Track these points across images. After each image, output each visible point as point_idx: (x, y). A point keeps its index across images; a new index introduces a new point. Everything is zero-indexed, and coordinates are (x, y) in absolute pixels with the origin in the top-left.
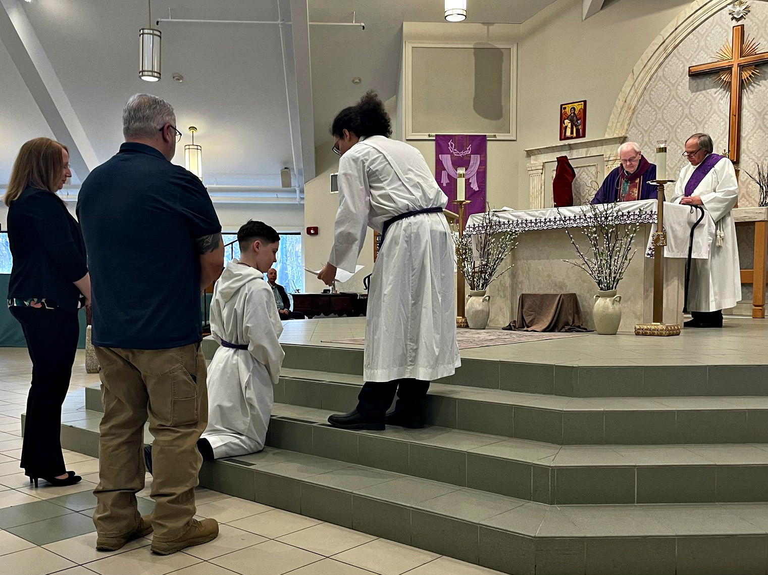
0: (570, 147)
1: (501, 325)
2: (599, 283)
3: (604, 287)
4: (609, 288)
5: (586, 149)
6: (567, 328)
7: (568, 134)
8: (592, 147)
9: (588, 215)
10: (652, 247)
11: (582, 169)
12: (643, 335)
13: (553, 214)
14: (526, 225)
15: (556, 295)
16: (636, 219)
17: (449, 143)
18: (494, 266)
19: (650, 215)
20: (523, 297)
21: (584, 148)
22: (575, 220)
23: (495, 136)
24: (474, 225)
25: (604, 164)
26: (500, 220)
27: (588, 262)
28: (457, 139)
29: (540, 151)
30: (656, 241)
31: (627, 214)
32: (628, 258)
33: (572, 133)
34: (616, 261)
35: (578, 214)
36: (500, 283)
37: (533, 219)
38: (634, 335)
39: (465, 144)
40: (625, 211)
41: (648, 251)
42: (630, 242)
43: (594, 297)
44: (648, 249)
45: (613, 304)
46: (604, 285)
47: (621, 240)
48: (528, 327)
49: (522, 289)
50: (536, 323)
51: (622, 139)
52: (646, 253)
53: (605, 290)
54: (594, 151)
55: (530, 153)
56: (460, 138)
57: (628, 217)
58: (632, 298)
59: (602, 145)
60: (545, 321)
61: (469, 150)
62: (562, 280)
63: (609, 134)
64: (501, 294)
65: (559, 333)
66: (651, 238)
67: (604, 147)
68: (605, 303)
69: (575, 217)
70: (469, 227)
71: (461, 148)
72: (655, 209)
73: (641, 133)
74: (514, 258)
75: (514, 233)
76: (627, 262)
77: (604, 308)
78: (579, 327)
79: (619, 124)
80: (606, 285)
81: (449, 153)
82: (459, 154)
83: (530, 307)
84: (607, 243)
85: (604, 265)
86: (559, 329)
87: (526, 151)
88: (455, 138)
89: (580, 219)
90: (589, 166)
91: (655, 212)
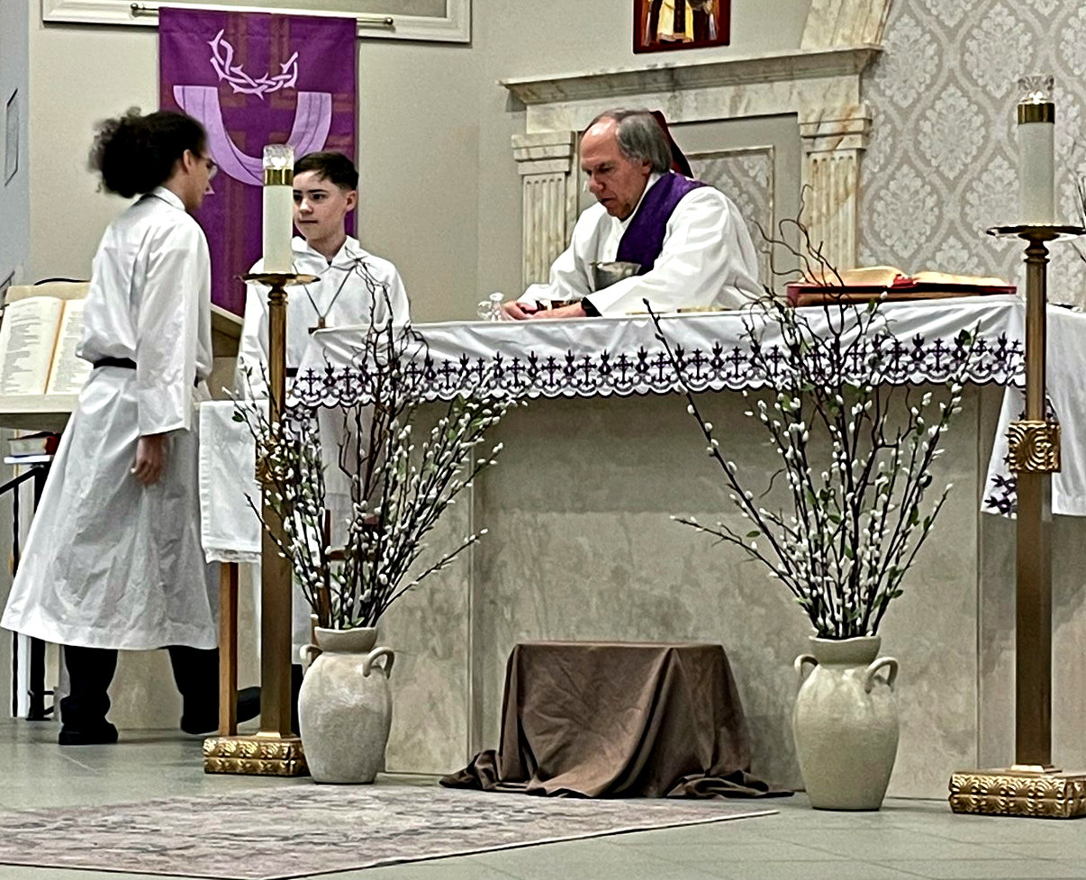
0: (674, 80)
1: (435, 766)
2: (816, 608)
3: (831, 626)
4: (851, 629)
5: (731, 90)
6: (693, 781)
7: (666, 29)
8: (752, 81)
9: (766, 347)
10: (1007, 477)
11: (720, 161)
12: (980, 811)
13: (634, 338)
14: (533, 377)
15: (651, 653)
16: (946, 367)
17: (214, 44)
18: (408, 535)
19: (998, 354)
20: (524, 659)
21: (725, 84)
22: (717, 366)
23: (389, 24)
24: (330, 371)
25: (801, 145)
26: (435, 354)
27: (770, 525)
28: (242, 28)
29: (560, 90)
30: (1020, 454)
31: (912, 347)
32: (921, 518)
33: (679, 25)
34: (877, 526)
35: (730, 342)
36: (431, 602)
37: (560, 354)
38: (944, 811)
39: (274, 50)
40: (905, 337)
41: (991, 491)
42: (929, 454)
43: (798, 663)
44: (990, 484)
45: (868, 692)
46: (833, 618)
47: (897, 446)
48: (544, 777)
49: (514, 625)
50: (576, 762)
51: (866, 57)
52: (986, 496)
53: (837, 638)
54: (762, 98)
55: (521, 96)
56: (257, 28)
57: (918, 359)
58: (935, 667)
59: (792, 79)
60: (608, 753)
61: (291, 71)
62: (668, 594)
63: (817, 39)
64: (435, 642)
65: (666, 805)
66: (1001, 444)
67: (798, 83)
68: (838, 685)
69: (717, 351)
70: (311, 379)
71: (260, 65)
72: (1015, 332)
73: (934, 39)
74: (484, 503)
75: (487, 406)
76: (916, 530)
77: (833, 703)
78: (737, 777)
80: (838, 617)
81: (211, 80)
82: (248, 86)
83: (550, 698)
84: (844, 456)
85: (831, 538)
86: (664, 785)
87: (508, 86)
88: (236, 26)
89: (737, 360)
90: (745, 152)
91: (1016, 344)
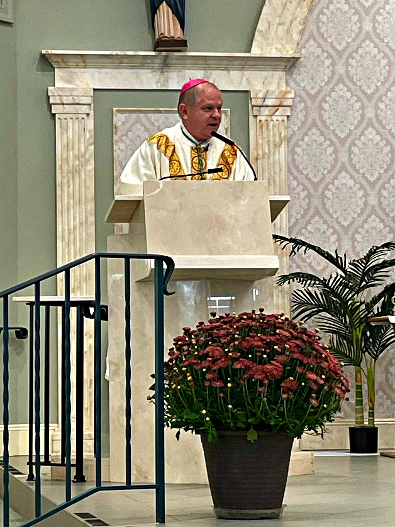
0: (166, 63)
55: (53, 62)
73: (330, 56)
79: (280, 28)
